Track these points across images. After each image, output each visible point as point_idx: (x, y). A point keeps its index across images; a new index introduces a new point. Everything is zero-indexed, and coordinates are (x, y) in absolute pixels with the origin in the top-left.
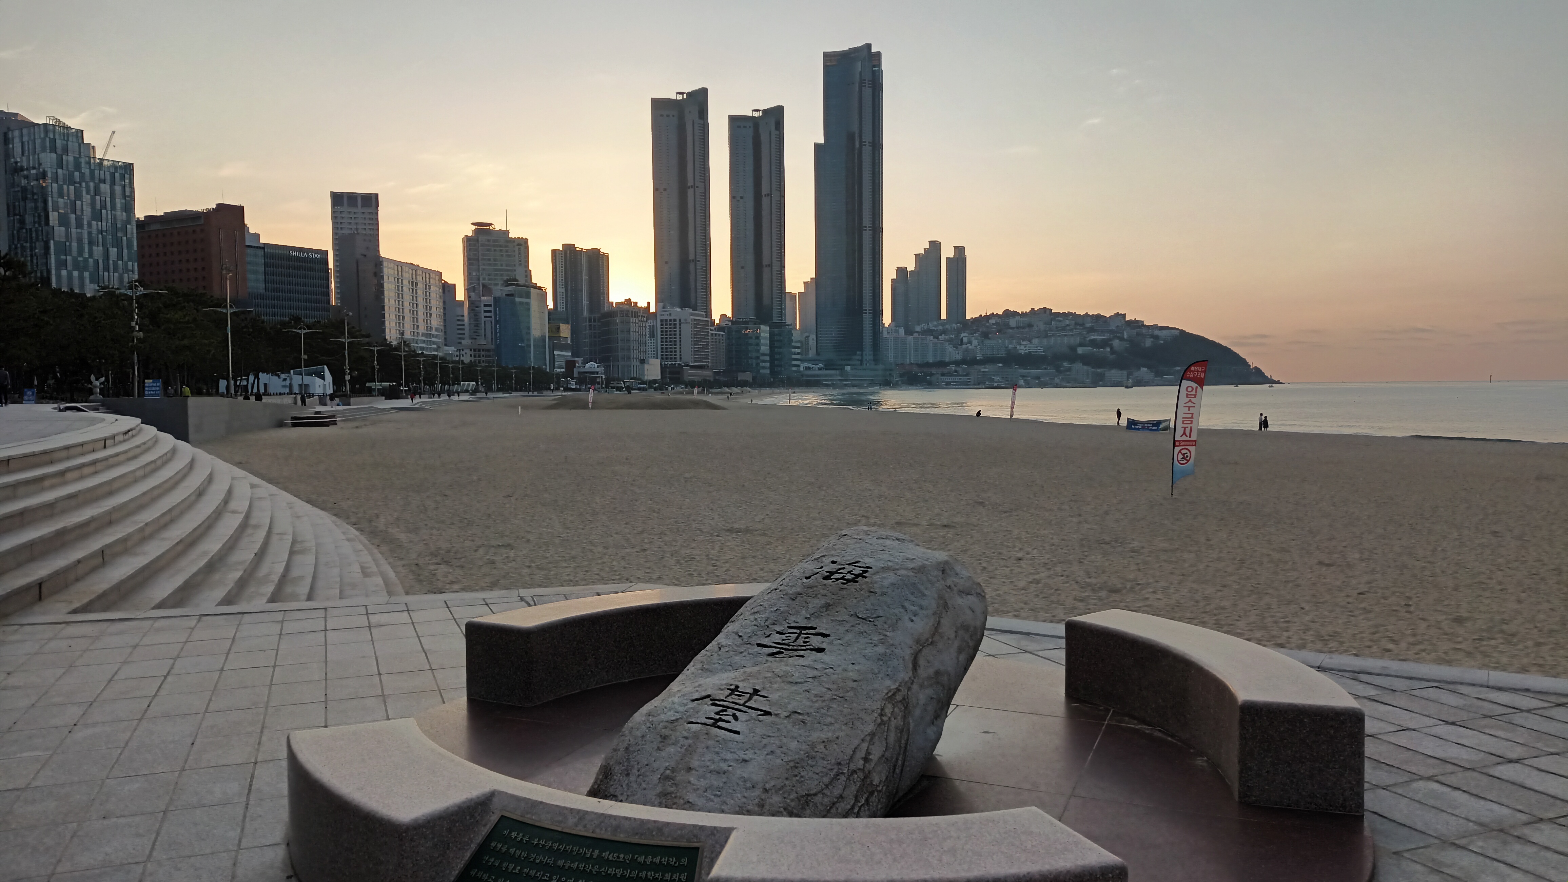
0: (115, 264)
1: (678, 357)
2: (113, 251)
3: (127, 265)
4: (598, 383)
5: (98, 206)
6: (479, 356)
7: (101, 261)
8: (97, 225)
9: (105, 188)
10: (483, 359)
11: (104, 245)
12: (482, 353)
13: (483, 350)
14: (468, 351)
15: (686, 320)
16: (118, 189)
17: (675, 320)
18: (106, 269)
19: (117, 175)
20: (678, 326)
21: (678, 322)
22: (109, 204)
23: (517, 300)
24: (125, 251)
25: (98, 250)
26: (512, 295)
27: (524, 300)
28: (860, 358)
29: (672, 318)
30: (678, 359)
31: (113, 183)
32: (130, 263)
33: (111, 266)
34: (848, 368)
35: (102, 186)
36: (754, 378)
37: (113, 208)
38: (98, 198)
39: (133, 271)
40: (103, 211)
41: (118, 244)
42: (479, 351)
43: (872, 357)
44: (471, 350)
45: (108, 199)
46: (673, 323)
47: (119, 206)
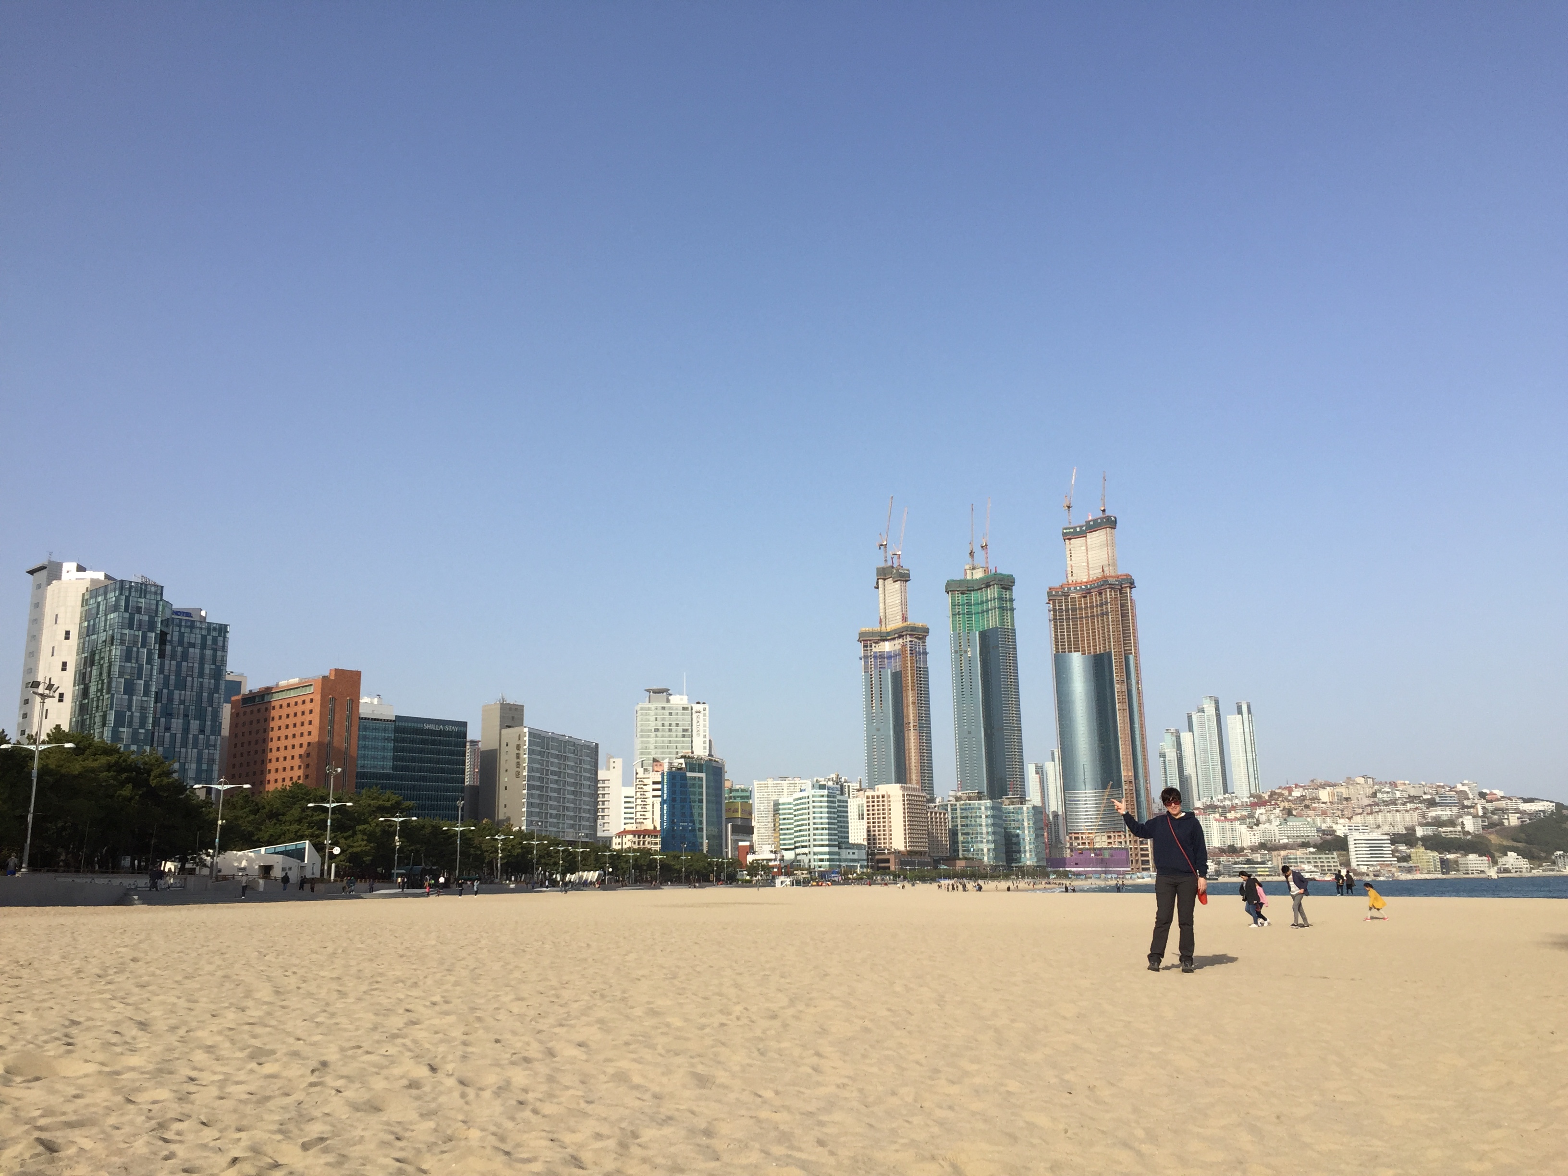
0: (196, 738)
1: (888, 841)
2: (195, 725)
5: (184, 674)
6: (644, 843)
8: (180, 695)
9: (195, 652)
11: (186, 716)
12: (648, 839)
13: (648, 836)
15: (896, 796)
16: (208, 652)
18: (184, 744)
19: (209, 637)
20: (886, 804)
21: (886, 799)
22: (196, 671)
24: (209, 723)
25: (177, 723)
26: (682, 769)
27: (697, 775)
29: (880, 794)
30: (888, 844)
31: (204, 646)
32: (212, 737)
33: (191, 741)
35: (191, 650)
37: (201, 675)
38: (184, 664)
39: (215, 746)
40: (189, 679)
41: (201, 715)
42: (644, 836)
45: (196, 665)
46: (881, 800)
47: (207, 671)
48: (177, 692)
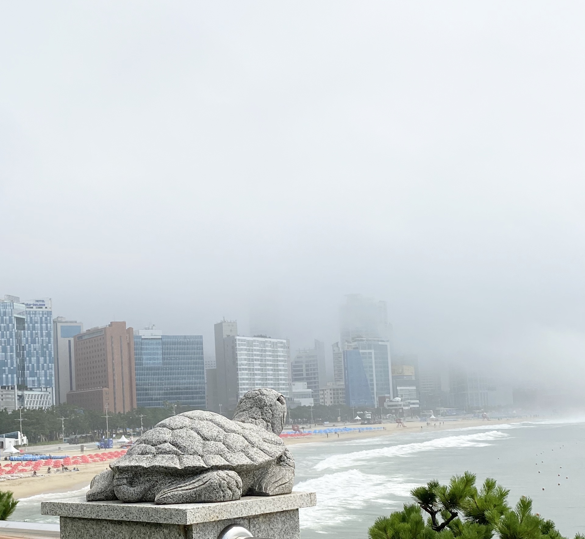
0: (43, 365)
2: (42, 359)
3: (48, 365)
5: (34, 337)
6: (337, 394)
7: (35, 365)
8: (34, 346)
9: (38, 325)
10: (341, 396)
12: (340, 391)
13: (340, 389)
14: (328, 391)
16: (44, 325)
18: (38, 368)
19: (43, 318)
22: (39, 334)
23: (361, 351)
24: (48, 358)
25: (34, 359)
27: (368, 351)
31: (41, 323)
32: (50, 364)
33: (41, 367)
35: (36, 325)
37: (42, 336)
38: (34, 332)
39: (52, 368)
40: (37, 338)
41: (44, 355)
42: (337, 389)
44: (331, 390)
45: (39, 332)
47: (44, 334)
48: (32, 345)
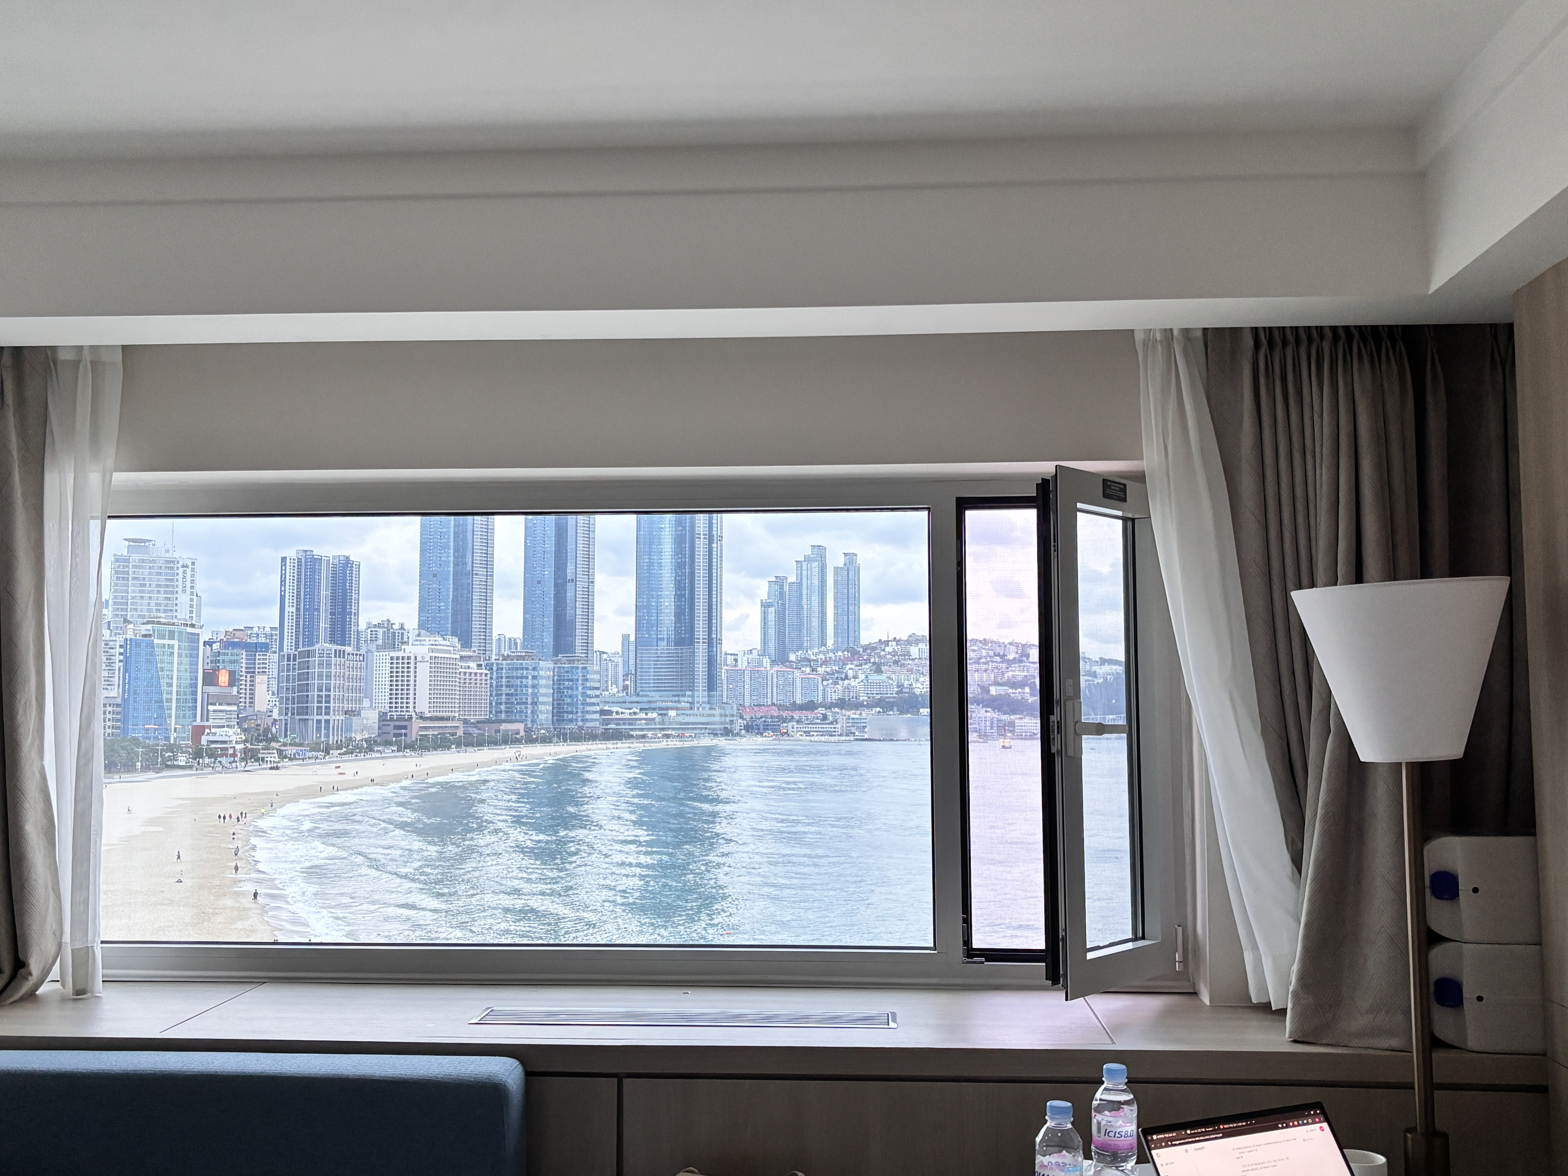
1: (411, 705)
4: (232, 756)
10: (109, 716)
15: (423, 657)
17: (409, 658)
20: (412, 665)
21: (412, 661)
23: (156, 641)
26: (150, 636)
27: (167, 642)
28: (690, 700)
29: (406, 655)
30: (411, 709)
34: (672, 713)
36: (528, 730)
43: (706, 699)
46: (406, 661)
